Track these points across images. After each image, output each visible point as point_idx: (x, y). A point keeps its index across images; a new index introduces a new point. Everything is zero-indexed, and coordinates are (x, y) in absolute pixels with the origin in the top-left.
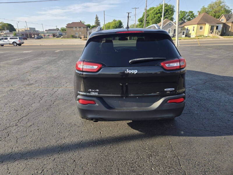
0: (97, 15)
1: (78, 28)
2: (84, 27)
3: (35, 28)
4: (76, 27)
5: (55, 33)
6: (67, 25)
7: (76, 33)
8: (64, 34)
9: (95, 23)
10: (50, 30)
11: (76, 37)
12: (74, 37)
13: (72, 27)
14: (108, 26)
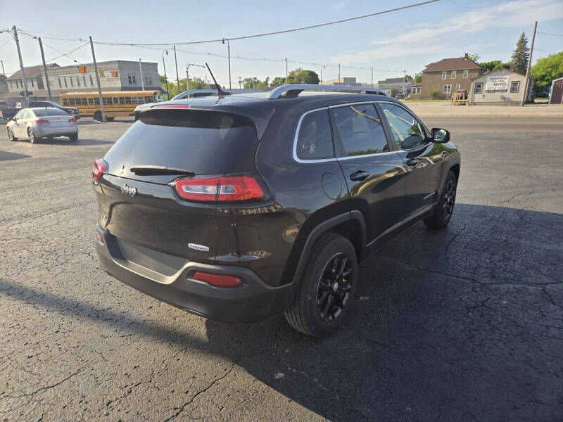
0: (523, 35)
1: (454, 73)
2: (471, 71)
3: (355, 78)
4: (449, 72)
5: (398, 88)
6: (426, 68)
7: (446, 87)
8: (415, 89)
9: (514, 57)
10: (388, 81)
11: (443, 97)
12: (438, 96)
13: (440, 73)
14: (553, 63)
